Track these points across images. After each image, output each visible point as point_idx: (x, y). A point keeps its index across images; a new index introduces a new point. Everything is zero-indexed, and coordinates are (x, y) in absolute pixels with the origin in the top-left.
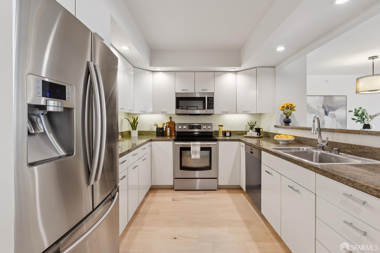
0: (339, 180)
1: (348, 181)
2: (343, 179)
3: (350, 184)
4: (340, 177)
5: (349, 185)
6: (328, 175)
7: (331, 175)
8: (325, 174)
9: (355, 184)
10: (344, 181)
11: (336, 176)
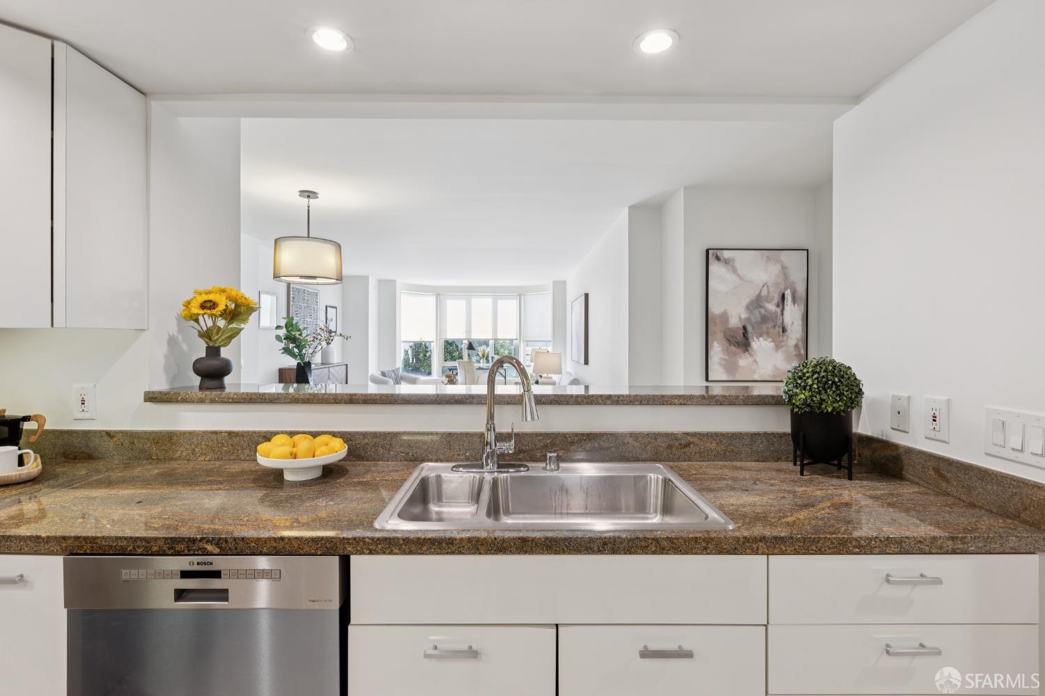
0: (859, 548)
1: (886, 542)
2: (873, 542)
3: (891, 548)
4: (862, 542)
5: (891, 552)
6: (823, 550)
7: (833, 543)
8: (814, 548)
9: (904, 544)
10: (876, 547)
11: (851, 542)
